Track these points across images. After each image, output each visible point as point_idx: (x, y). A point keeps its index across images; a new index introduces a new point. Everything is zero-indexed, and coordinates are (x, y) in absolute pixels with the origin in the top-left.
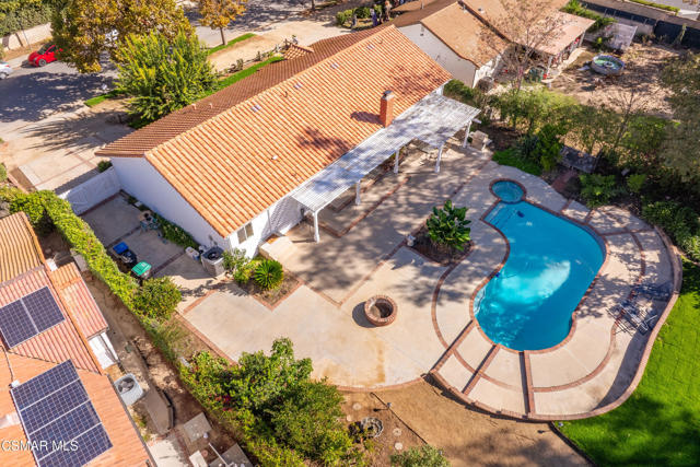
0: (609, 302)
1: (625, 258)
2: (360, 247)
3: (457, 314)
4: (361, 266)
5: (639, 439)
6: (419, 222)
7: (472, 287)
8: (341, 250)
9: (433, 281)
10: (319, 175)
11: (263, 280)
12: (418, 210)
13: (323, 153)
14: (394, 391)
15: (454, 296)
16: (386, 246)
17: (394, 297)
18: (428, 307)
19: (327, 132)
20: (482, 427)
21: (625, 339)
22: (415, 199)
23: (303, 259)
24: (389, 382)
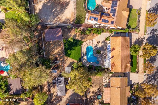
0: (85, 54)
1: (85, 60)
2: (104, 46)
3: (94, 46)
4: (102, 44)
5: (80, 43)
6: (101, 52)
7: (94, 49)
8: (105, 45)
9: (97, 47)
10: (110, 47)
11: (107, 39)
12: (103, 54)
13: (112, 49)
14: (93, 38)
15: (95, 47)
16: (102, 48)
17: (98, 44)
18: (95, 45)
19: (113, 51)
20: (87, 39)
21: (83, 52)
22: (104, 55)
23: (106, 42)
24: (94, 38)
